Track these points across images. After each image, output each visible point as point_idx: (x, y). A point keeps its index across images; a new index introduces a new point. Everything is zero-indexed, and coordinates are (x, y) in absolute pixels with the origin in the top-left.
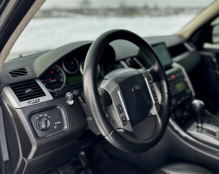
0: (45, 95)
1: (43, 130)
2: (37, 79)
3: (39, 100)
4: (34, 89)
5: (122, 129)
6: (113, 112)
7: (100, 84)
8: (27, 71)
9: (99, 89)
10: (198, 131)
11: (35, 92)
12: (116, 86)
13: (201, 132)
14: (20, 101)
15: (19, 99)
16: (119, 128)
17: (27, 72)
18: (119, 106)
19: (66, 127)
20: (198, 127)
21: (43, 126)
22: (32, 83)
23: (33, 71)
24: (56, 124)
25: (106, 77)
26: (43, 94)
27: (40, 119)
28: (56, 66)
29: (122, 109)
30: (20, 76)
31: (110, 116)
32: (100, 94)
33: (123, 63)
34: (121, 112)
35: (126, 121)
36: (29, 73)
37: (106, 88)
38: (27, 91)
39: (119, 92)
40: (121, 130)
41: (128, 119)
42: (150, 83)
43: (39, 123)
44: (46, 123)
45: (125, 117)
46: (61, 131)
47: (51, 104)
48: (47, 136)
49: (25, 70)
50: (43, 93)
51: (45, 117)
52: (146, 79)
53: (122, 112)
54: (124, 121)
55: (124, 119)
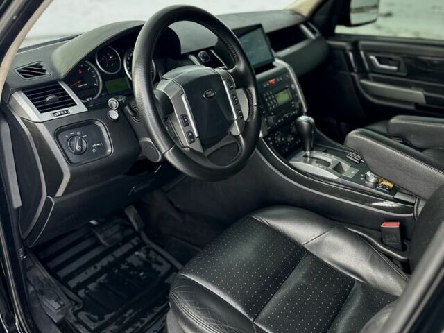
0: (76, 105)
1: (77, 153)
2: (60, 80)
3: (67, 111)
4: (58, 95)
5: (188, 147)
6: (175, 124)
7: (156, 86)
8: (44, 68)
9: (155, 92)
10: (305, 162)
11: (60, 99)
12: (179, 88)
13: (310, 163)
14: (41, 112)
15: (39, 109)
16: (184, 147)
17: (44, 71)
18: (184, 117)
19: (109, 151)
20: (306, 156)
21: (78, 148)
22: (53, 86)
23: (53, 69)
24: (94, 145)
25: (166, 76)
26: (73, 104)
27: (71, 138)
28: (87, 62)
29: (188, 121)
30: (36, 77)
31: (172, 130)
32: (157, 97)
33: (193, 58)
34: (186, 124)
35: (192, 137)
36: (47, 72)
37: (165, 90)
38: (48, 99)
39: (183, 97)
40: (186, 149)
41: (196, 135)
42: (230, 90)
43: (70, 144)
44: (81, 144)
45: (191, 132)
46: (103, 156)
47: (86, 118)
48: (84, 162)
49: (41, 67)
50: (73, 101)
51: (79, 136)
52: (224, 82)
53: (188, 125)
54: (191, 138)
55: (190, 134)
